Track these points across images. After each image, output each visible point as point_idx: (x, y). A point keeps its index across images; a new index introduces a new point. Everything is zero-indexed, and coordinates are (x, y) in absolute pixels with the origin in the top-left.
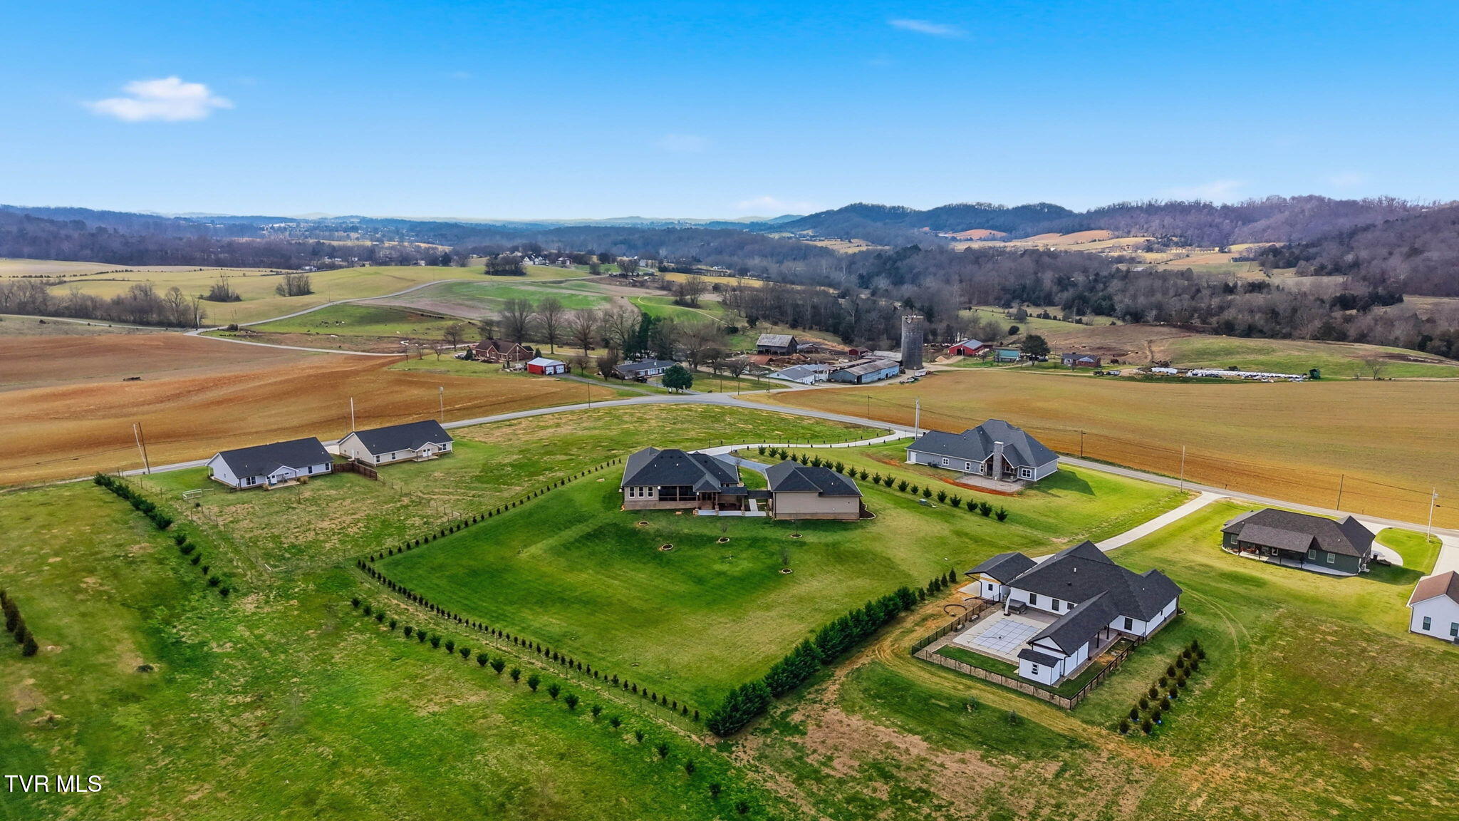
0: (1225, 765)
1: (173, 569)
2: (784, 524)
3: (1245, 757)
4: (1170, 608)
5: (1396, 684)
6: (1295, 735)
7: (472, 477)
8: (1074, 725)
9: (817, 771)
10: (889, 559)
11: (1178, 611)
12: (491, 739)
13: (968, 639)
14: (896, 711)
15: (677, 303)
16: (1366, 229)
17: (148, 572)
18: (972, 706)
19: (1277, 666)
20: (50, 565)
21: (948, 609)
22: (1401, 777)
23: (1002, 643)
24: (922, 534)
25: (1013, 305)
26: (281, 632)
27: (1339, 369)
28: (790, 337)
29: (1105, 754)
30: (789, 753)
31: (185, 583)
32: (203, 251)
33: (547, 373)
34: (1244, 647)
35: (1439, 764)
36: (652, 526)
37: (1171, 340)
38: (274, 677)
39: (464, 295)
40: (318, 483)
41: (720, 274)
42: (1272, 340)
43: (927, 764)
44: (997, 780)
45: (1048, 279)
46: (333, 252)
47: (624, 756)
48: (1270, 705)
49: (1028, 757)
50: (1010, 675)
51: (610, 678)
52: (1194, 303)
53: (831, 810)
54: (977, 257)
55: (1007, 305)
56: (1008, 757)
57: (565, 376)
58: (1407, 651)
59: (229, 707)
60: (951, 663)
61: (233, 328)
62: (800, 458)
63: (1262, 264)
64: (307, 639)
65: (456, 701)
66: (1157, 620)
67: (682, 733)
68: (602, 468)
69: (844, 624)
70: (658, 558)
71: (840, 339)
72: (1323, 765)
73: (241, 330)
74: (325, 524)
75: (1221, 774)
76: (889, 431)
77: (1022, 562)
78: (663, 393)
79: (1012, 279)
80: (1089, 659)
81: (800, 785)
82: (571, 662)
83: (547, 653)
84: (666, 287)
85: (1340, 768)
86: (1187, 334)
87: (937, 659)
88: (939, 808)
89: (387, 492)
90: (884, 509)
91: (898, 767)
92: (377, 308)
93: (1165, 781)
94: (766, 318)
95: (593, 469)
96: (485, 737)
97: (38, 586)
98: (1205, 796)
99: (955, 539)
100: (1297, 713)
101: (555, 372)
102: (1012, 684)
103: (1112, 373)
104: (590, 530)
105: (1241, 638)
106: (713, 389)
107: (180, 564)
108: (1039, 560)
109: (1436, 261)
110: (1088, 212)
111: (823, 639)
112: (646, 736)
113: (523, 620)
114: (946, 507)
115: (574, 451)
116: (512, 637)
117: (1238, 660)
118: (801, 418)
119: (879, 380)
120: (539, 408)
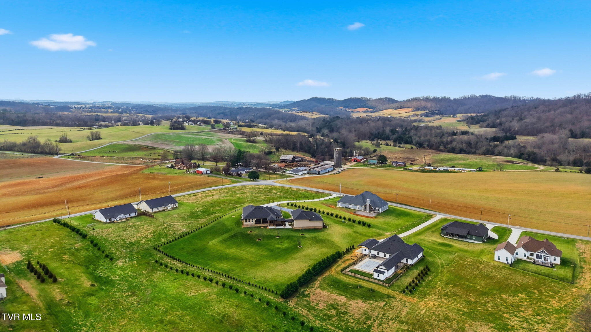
0: (432, 301)
1: (92, 252)
2: (298, 231)
3: (438, 299)
4: (420, 255)
5: (487, 276)
6: (453, 292)
7: (187, 216)
8: (390, 291)
9: (314, 308)
10: (333, 242)
11: (423, 256)
12: (214, 302)
13: (358, 267)
14: (337, 289)
15: (247, 141)
16: (505, 110)
17: (83, 253)
18: (359, 287)
19: (452, 272)
20: (49, 252)
21: (352, 258)
22: (482, 303)
23: (369, 268)
24: (343, 233)
25: (375, 140)
26: (134, 272)
27: (489, 167)
28: (292, 156)
29: (398, 299)
30: (305, 303)
31: (97, 257)
32: (50, 120)
33: (204, 173)
34: (442, 267)
35: (494, 299)
36: (254, 233)
37: (432, 155)
38: (136, 287)
39: (163, 139)
40: (133, 220)
41: (262, 128)
42: (467, 155)
43: (347, 304)
44: (367, 308)
45: (388, 130)
46: (104, 119)
47: (255, 306)
48: (447, 284)
49: (376, 301)
50: (371, 277)
51: (247, 283)
52: (441, 140)
53: (319, 318)
54: (361, 121)
55: (373, 140)
56: (370, 301)
57: (210, 175)
58: (492, 267)
59: (124, 297)
60: (353, 274)
61: (73, 154)
62: (301, 207)
63: (468, 123)
64: (143, 274)
65: (199, 291)
66: (416, 259)
67: (273, 298)
68: (233, 212)
69: (320, 263)
70: (257, 244)
71: (311, 155)
72: (460, 300)
73: (76, 155)
74: (139, 235)
75: (430, 303)
76: (331, 194)
77: (375, 242)
78: (248, 181)
79: (374, 130)
80: (395, 272)
81: (309, 312)
82: (234, 278)
83: (225, 276)
84: (242, 133)
85: (465, 301)
86: (438, 152)
87: (349, 273)
88: (350, 316)
89: (158, 222)
90: (331, 224)
91: (338, 305)
92: (129, 145)
93: (415, 306)
94: (283, 147)
95: (230, 212)
96: (212, 302)
97: (49, 259)
98: (425, 310)
99: (354, 234)
100: (455, 286)
101: (207, 173)
102: (371, 280)
103: (410, 169)
104: (232, 234)
105: (442, 264)
106: (266, 178)
107: (94, 250)
108: (380, 241)
109: (529, 123)
110: (404, 100)
111: (314, 268)
112: (262, 300)
113: (215, 266)
114: (350, 223)
115: (222, 206)
116: (213, 271)
117: (440, 271)
118: (300, 190)
119: (326, 173)
120: (204, 188)
